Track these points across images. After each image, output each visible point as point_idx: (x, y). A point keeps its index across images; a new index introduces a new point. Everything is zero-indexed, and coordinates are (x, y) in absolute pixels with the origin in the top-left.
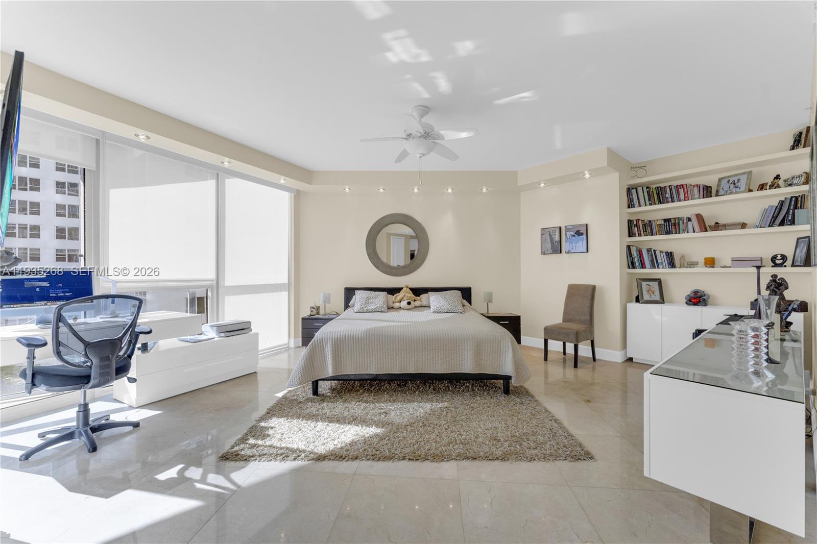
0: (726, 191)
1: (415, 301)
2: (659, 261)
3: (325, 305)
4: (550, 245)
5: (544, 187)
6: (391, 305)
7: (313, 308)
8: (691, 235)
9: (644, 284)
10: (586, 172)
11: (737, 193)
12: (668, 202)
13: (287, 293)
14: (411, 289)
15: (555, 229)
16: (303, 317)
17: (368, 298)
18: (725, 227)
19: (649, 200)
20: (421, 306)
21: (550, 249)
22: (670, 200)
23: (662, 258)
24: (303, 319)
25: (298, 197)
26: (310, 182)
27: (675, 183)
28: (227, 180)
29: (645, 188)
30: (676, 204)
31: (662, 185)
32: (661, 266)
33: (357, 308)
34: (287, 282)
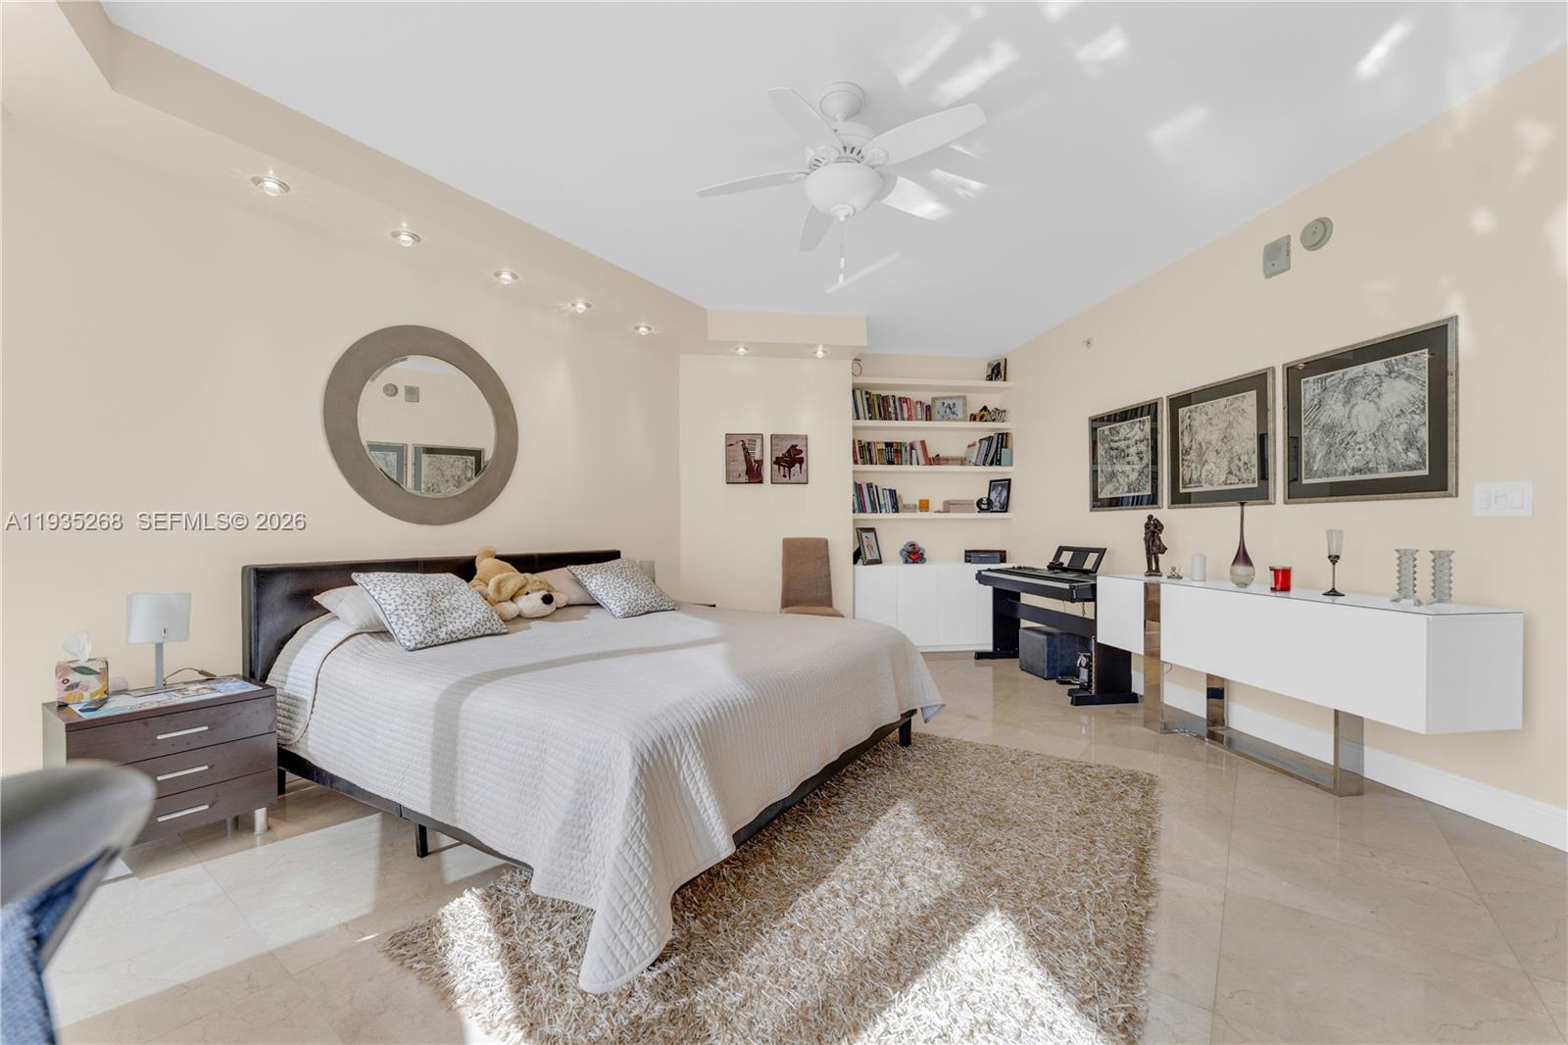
0: (943, 416)
2: (882, 502)
4: (743, 467)
5: (745, 355)
8: (915, 468)
9: (864, 535)
10: (820, 347)
11: (954, 420)
12: (890, 419)
15: (753, 438)
18: (947, 461)
19: (870, 412)
21: (743, 474)
22: (893, 416)
23: (886, 500)
27: (898, 394)
29: (864, 393)
30: (900, 423)
31: (884, 393)
32: (883, 510)
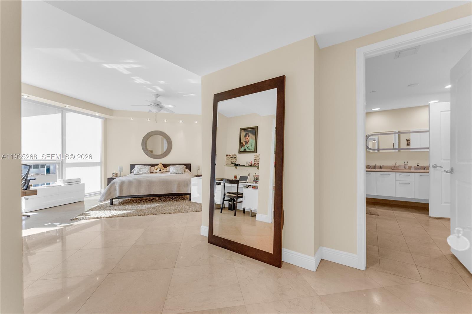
1: (163, 169)
3: (120, 172)
6: (152, 171)
7: (114, 174)
13: (100, 167)
14: (163, 165)
16: (108, 177)
17: (141, 168)
20: (166, 172)
24: (108, 178)
25: (106, 121)
26: (112, 115)
28: (67, 113)
33: (135, 173)
34: (100, 161)
